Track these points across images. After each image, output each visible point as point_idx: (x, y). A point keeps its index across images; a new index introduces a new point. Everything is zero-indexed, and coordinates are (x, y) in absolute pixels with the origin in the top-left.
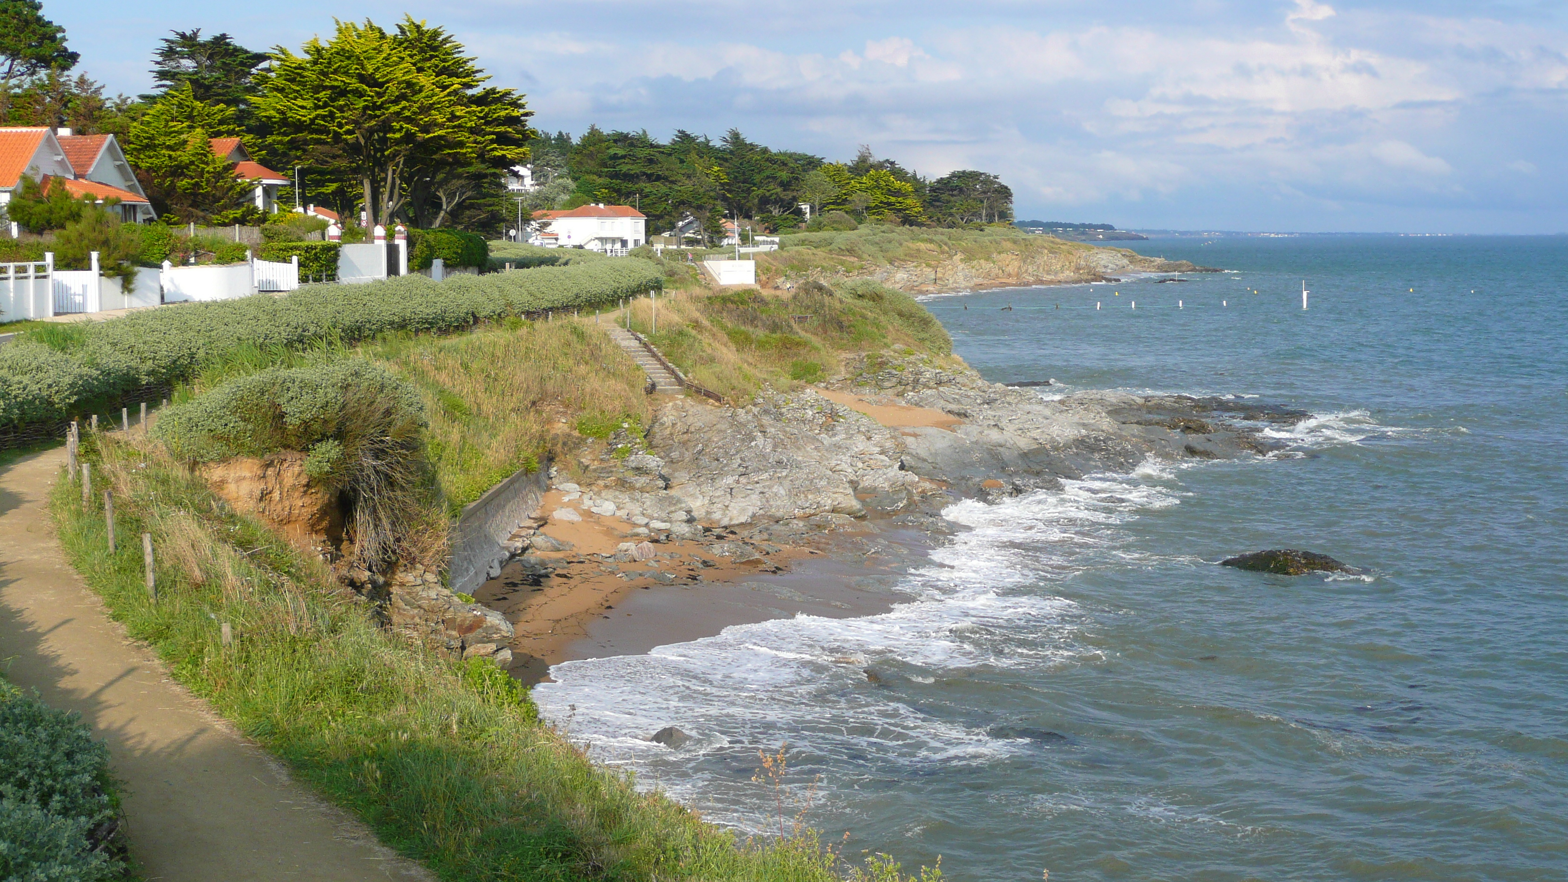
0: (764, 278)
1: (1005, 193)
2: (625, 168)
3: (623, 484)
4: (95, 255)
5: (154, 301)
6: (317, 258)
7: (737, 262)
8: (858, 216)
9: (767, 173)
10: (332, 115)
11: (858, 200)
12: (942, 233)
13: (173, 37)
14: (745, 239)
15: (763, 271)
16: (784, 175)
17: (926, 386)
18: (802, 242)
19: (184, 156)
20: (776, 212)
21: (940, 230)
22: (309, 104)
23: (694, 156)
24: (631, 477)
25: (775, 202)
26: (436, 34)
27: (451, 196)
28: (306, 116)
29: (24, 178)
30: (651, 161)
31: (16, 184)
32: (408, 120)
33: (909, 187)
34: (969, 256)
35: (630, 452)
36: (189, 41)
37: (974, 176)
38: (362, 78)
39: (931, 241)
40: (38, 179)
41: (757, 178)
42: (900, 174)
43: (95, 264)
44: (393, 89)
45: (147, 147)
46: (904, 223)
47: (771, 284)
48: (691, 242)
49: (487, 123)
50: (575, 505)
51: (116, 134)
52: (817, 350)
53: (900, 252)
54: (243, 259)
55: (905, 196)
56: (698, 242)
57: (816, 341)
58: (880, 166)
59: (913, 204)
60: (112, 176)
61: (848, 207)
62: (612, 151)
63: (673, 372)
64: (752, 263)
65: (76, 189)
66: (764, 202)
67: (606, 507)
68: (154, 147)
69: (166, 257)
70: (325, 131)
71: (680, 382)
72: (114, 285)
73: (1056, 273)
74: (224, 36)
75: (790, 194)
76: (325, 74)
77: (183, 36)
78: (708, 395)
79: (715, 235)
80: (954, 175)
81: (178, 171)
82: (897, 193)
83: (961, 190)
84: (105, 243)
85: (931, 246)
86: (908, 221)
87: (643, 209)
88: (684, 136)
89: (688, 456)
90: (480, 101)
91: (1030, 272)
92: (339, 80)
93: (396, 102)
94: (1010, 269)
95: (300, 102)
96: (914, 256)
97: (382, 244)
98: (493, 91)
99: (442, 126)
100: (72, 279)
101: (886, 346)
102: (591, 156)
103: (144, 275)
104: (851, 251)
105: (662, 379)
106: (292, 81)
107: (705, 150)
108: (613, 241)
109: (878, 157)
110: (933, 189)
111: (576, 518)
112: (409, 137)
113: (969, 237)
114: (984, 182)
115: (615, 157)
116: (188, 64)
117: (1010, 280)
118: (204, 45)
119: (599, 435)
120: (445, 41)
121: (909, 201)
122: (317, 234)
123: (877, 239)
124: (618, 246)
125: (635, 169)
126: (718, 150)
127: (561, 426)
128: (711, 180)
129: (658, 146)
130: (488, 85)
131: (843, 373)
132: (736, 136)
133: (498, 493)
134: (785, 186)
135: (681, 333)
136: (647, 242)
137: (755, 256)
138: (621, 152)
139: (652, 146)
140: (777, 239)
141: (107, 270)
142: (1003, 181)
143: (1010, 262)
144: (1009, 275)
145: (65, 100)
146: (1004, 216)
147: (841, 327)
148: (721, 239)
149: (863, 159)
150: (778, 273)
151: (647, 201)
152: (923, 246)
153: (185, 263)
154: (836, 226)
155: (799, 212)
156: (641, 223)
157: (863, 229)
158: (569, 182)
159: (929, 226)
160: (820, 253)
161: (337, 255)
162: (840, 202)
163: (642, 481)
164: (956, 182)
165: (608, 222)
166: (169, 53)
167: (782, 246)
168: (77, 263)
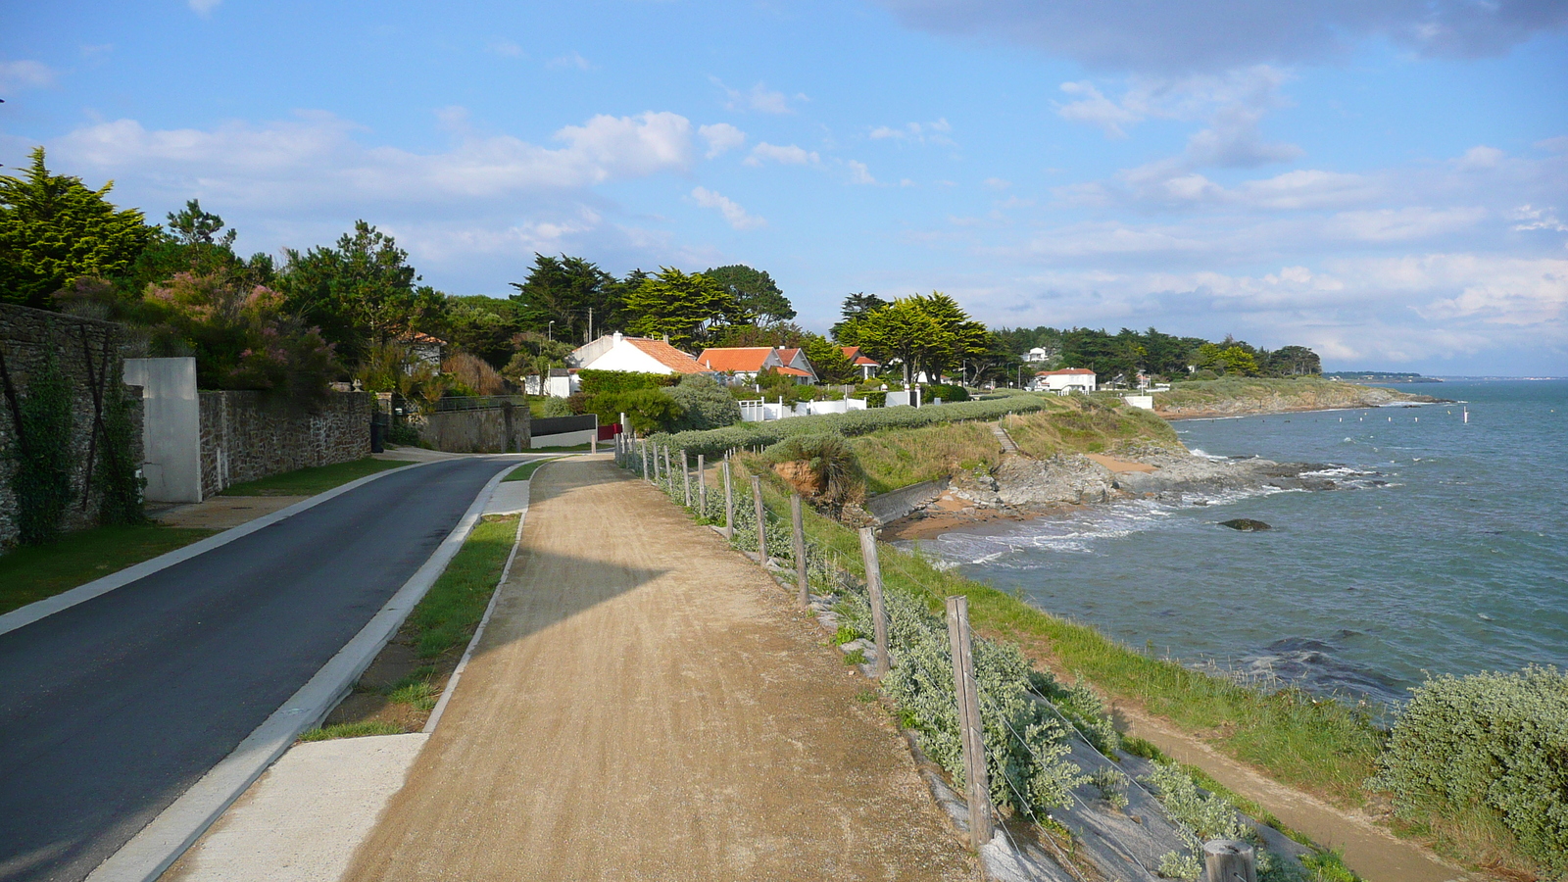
0: (1158, 406)
1: (1315, 358)
2: (1090, 349)
3: (976, 488)
4: (781, 397)
5: (805, 414)
6: (875, 398)
7: (1142, 397)
8: (1220, 372)
9: (1168, 350)
10: (889, 338)
11: (1220, 364)
12: (1268, 381)
13: (851, 296)
14: (1153, 386)
15: (1158, 402)
16: (1177, 351)
17: (1149, 454)
18: (1184, 386)
19: (831, 356)
20: (1172, 371)
21: (1268, 379)
22: (881, 333)
23: (1129, 342)
24: (979, 485)
25: (1172, 366)
26: (946, 298)
27: (980, 367)
28: (878, 338)
29: (762, 367)
30: (1105, 345)
31: (759, 370)
32: (921, 339)
33: (1250, 356)
34: (1284, 393)
35: (981, 475)
36: (858, 298)
37: (1298, 348)
38: (903, 322)
39: (1260, 385)
40: (768, 369)
41: (1162, 352)
42: (1247, 349)
43: (781, 401)
44: (915, 326)
45: (816, 352)
46: (1247, 375)
47: (1162, 408)
48: (1120, 387)
49: (966, 338)
50: (953, 496)
51: (802, 348)
52: (1103, 438)
53: (1240, 391)
54: (842, 398)
55: (1248, 361)
56: (1124, 387)
57: (1103, 434)
58: (1238, 344)
59: (1253, 366)
60: (802, 366)
61: (1215, 367)
62: (1084, 340)
63: (1014, 445)
64: (1151, 397)
65: (781, 371)
66: (1166, 365)
67: (966, 496)
68: (819, 352)
69: (813, 398)
70: (886, 344)
71: (1016, 449)
72: (788, 409)
73: (1339, 402)
74: (873, 295)
75: (1181, 361)
76: (888, 320)
77: (855, 295)
78: (1027, 454)
79: (1133, 383)
80: (1285, 349)
81: (829, 362)
82: (1243, 359)
83: (1289, 357)
84: (786, 393)
85: (1260, 388)
86: (1249, 374)
87: (1095, 371)
88: (1126, 331)
89: (1010, 478)
90: (964, 327)
91: (1321, 402)
92: (894, 323)
93: (917, 331)
94: (1309, 400)
95: (878, 333)
96: (1250, 393)
97: (908, 392)
98: (970, 323)
99: (936, 341)
100: (772, 406)
101: (1136, 436)
102: (1073, 342)
103: (800, 405)
104: (1210, 391)
105: (1009, 447)
106: (875, 324)
107: (1135, 338)
108: (1078, 386)
109: (1236, 339)
110: (1273, 356)
111: (951, 499)
112: (921, 346)
113: (1284, 383)
114: (1303, 352)
115: (1085, 343)
116: (857, 308)
117: (1310, 407)
118: (864, 300)
119: (969, 469)
120: (950, 302)
121: (1250, 364)
122: (878, 388)
123: (1227, 384)
124: (1081, 389)
125: (1096, 349)
126: (1143, 338)
127: (955, 465)
128: (1137, 354)
129: (1110, 337)
130: (968, 320)
131: (1113, 448)
132: (1152, 330)
133: (914, 487)
134: (1178, 356)
135: (1021, 429)
136: (1096, 387)
137: (1152, 394)
138: (1088, 340)
139: (1106, 337)
140: (1169, 385)
141: (785, 403)
142: (1314, 351)
143: (1310, 397)
144: (1309, 404)
145: (786, 333)
146: (1315, 371)
147: (1115, 427)
148: (1136, 385)
149: (1228, 341)
150: (1166, 403)
151: (1097, 366)
152: (1254, 388)
153: (820, 400)
154: (1205, 378)
155: (1188, 370)
156: (1093, 378)
157: (1221, 379)
158: (1061, 357)
159: (1261, 377)
160: (1192, 392)
161: (885, 397)
162: (1210, 365)
163: (982, 487)
164: (1287, 352)
165: (1075, 377)
166: (849, 304)
167: (1171, 388)
168: (775, 401)
